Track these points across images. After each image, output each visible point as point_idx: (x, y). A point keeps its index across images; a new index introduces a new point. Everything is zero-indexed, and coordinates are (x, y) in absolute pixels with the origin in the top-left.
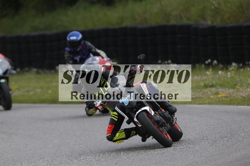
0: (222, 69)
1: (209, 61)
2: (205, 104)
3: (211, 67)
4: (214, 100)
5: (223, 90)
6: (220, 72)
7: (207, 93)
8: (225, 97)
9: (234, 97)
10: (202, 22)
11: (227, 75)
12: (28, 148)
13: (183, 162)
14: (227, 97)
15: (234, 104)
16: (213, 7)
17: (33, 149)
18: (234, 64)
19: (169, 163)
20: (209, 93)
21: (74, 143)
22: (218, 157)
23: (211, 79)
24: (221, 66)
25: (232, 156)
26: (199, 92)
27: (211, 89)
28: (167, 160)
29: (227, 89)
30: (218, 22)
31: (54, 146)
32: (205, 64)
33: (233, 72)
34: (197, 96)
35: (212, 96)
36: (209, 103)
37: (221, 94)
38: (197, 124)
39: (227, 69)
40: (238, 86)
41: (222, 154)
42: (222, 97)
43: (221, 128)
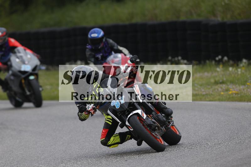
0: (232, 66)
1: (220, 57)
2: (215, 100)
3: (221, 63)
4: (225, 97)
5: (234, 87)
6: (231, 69)
7: (218, 90)
8: (236, 94)
9: (245, 94)
10: (213, 18)
11: (238, 71)
12: (38, 144)
13: (193, 159)
14: (238, 94)
15: (244, 101)
16: (223, 3)
17: (42, 146)
18: (244, 61)
19: (179, 160)
20: (220, 89)
21: (84, 140)
22: (228, 154)
23: (221, 76)
24: (231, 62)
25: (242, 153)
26: (209, 89)
27: (221, 85)
28: (178, 157)
29: (237, 85)
30: (228, 19)
31: (64, 143)
32: (216, 61)
33: (243, 68)
34: (207, 92)
35: (222, 93)
36: (220, 100)
37: (231, 91)
38: (208, 120)
39: (238, 65)
40: (248, 82)
41: (232, 151)
42: (232, 94)
43: (231, 124)
